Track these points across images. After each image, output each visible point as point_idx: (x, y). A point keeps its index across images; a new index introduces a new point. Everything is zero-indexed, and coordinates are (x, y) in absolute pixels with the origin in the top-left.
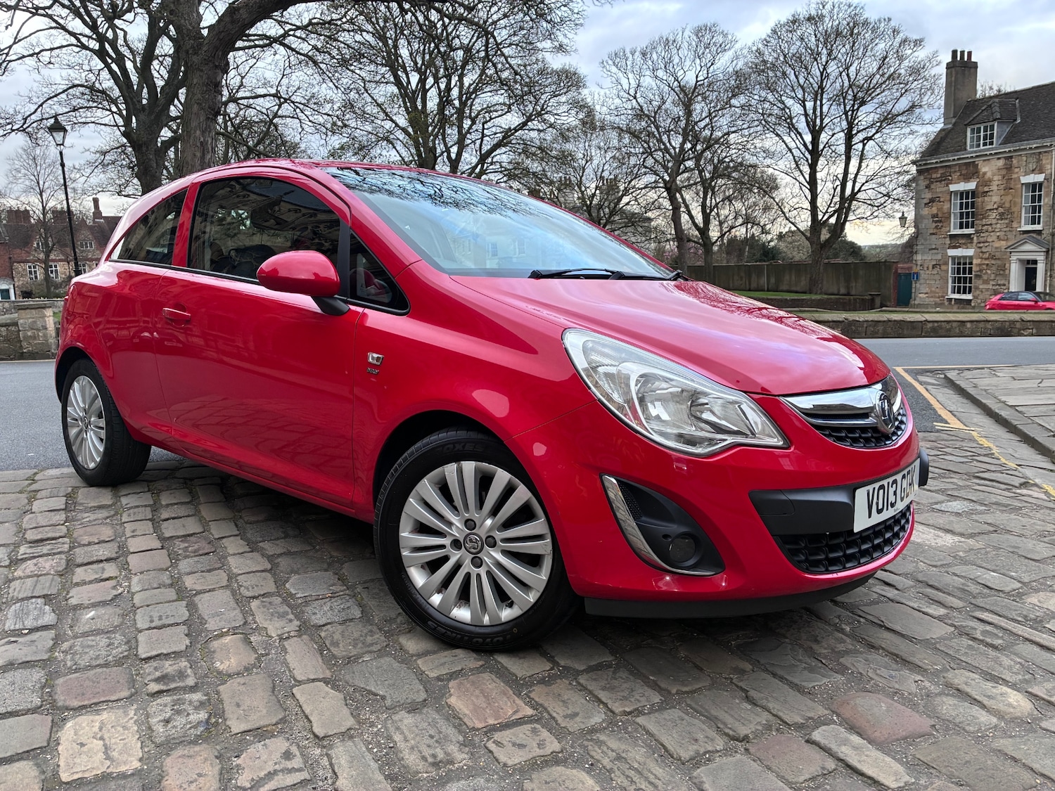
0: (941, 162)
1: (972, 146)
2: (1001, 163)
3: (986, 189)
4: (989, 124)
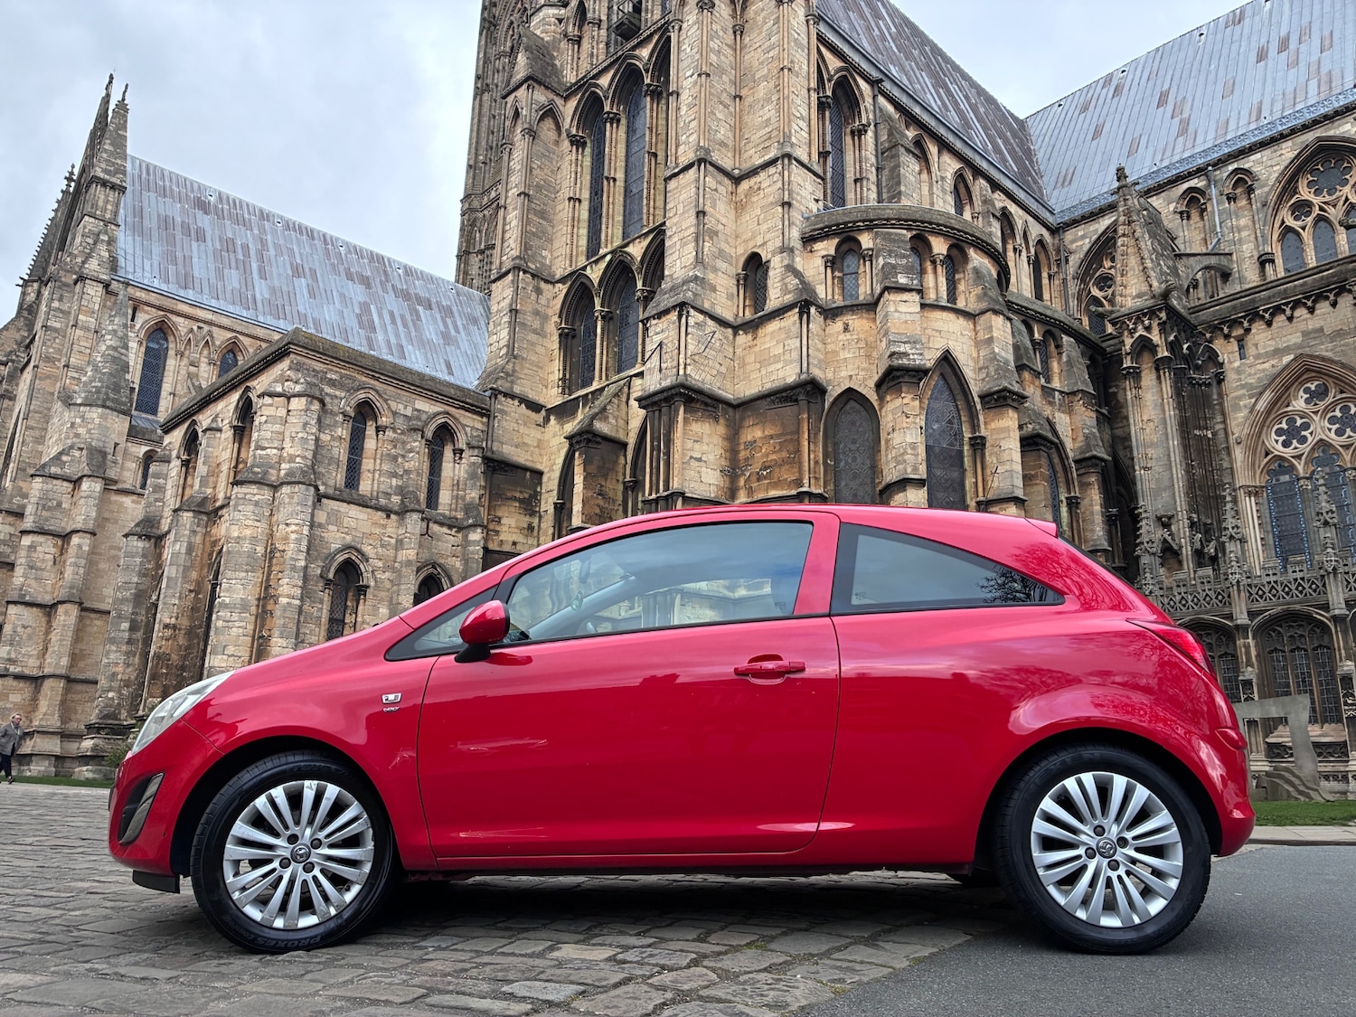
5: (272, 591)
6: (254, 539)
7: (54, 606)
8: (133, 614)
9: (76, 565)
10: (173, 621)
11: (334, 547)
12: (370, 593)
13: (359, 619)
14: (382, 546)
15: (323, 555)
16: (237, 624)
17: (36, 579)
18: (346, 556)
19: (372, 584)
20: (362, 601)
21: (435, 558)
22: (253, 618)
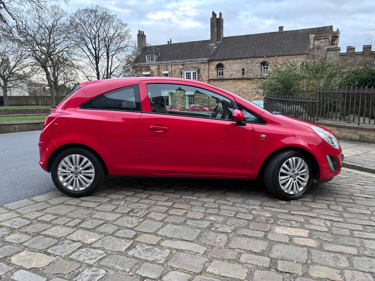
0: (139, 65)
1: (148, 61)
2: (156, 67)
3: (153, 74)
4: (152, 55)
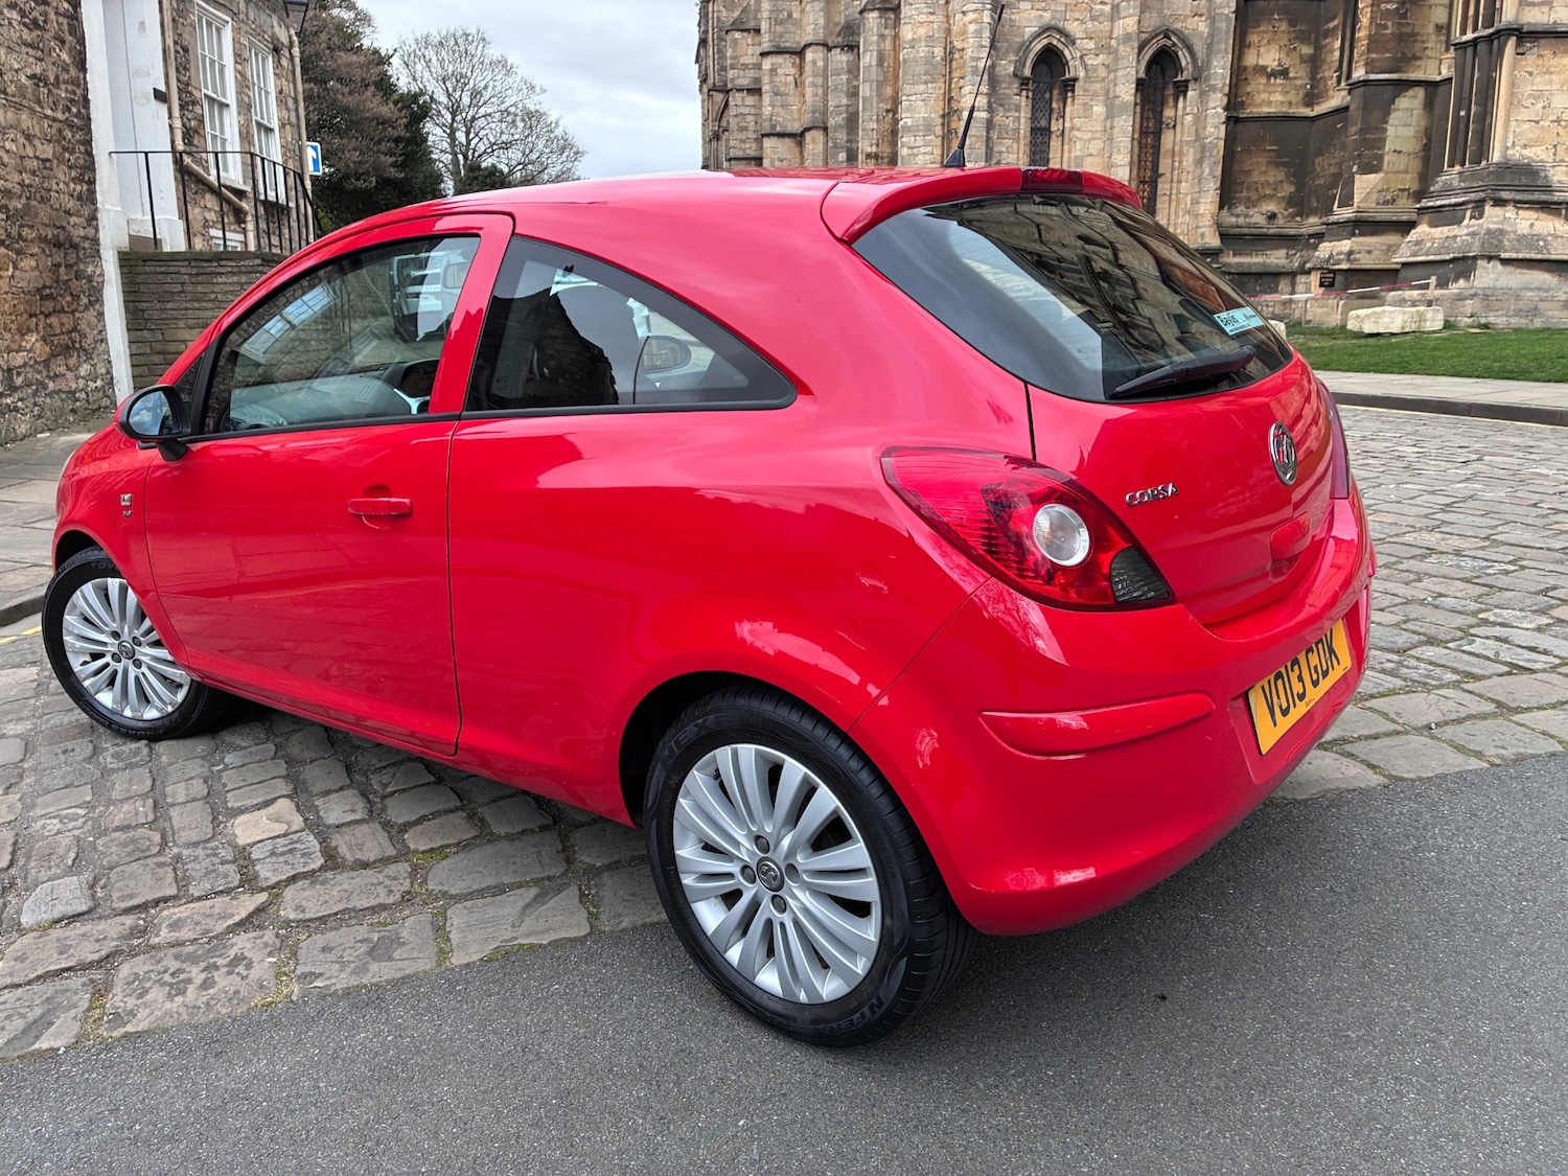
5: (955, 106)
6: (930, 38)
7: (802, 134)
8: (848, 142)
9: (814, 85)
10: (874, 149)
11: (1029, 31)
12: (1078, 86)
13: (1067, 125)
14: (1093, 19)
15: (1015, 46)
16: (922, 150)
17: (782, 106)
18: (1045, 42)
19: (1082, 74)
20: (1069, 100)
21: (1168, 23)
22: (939, 140)
